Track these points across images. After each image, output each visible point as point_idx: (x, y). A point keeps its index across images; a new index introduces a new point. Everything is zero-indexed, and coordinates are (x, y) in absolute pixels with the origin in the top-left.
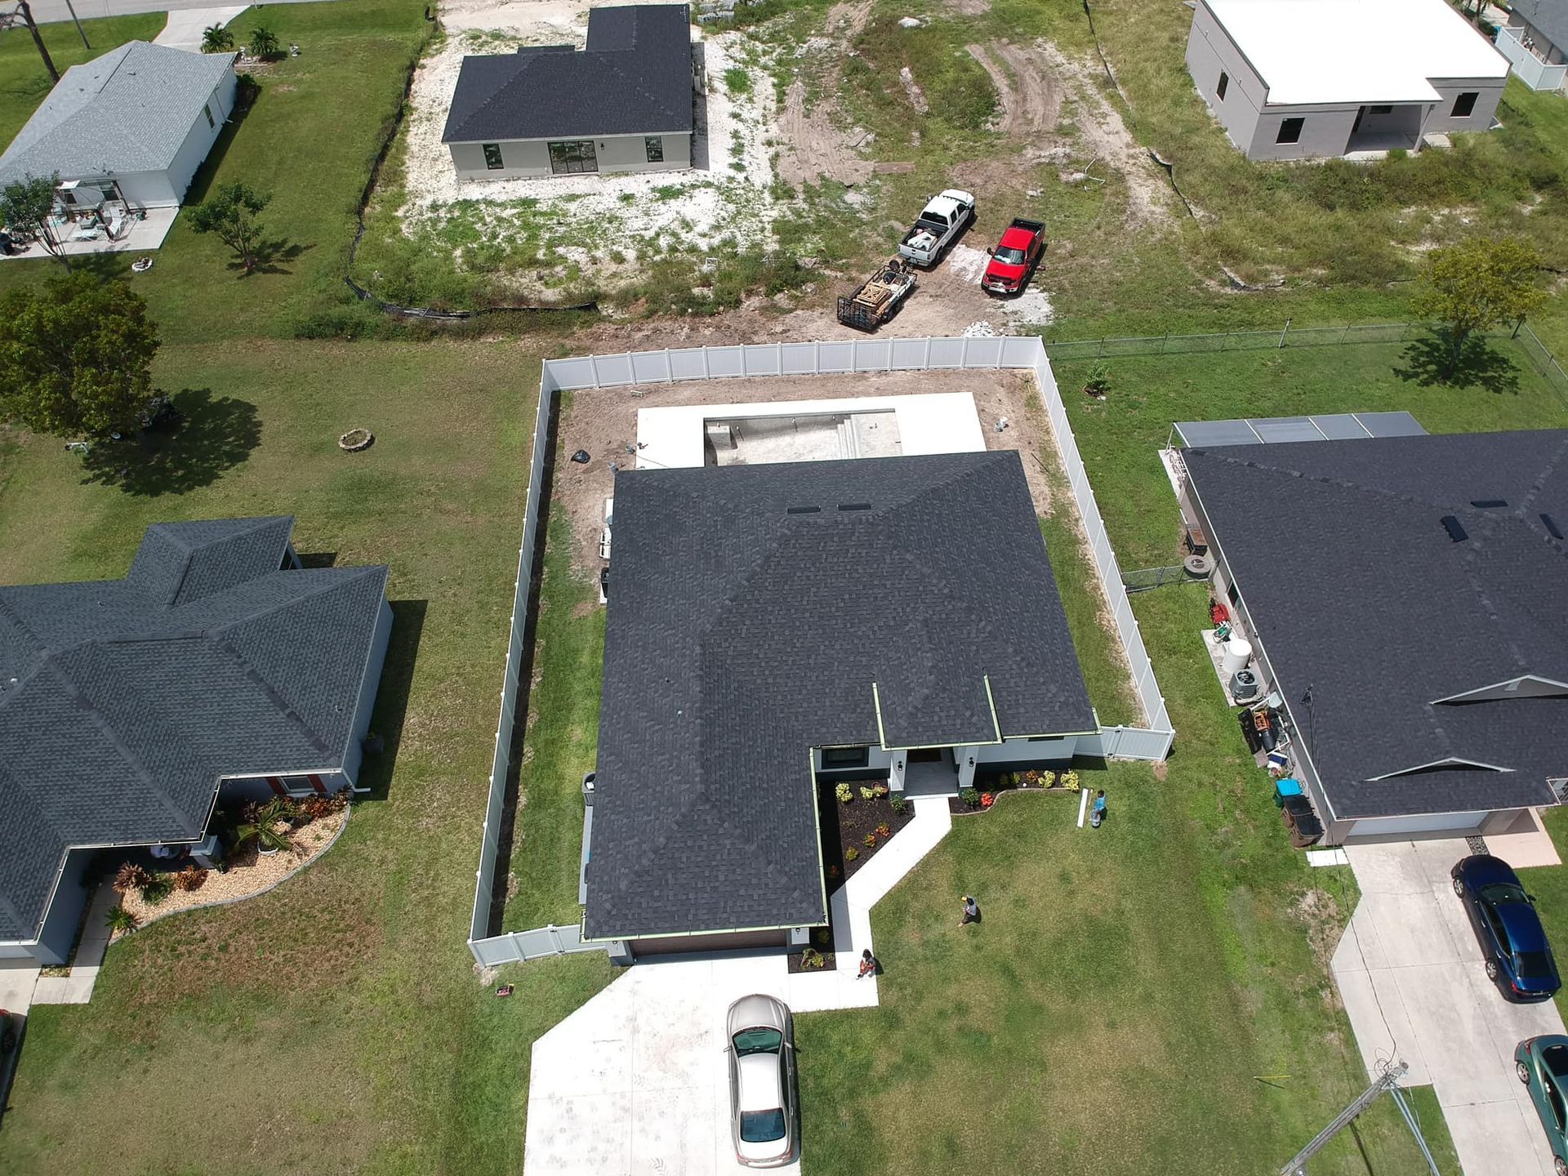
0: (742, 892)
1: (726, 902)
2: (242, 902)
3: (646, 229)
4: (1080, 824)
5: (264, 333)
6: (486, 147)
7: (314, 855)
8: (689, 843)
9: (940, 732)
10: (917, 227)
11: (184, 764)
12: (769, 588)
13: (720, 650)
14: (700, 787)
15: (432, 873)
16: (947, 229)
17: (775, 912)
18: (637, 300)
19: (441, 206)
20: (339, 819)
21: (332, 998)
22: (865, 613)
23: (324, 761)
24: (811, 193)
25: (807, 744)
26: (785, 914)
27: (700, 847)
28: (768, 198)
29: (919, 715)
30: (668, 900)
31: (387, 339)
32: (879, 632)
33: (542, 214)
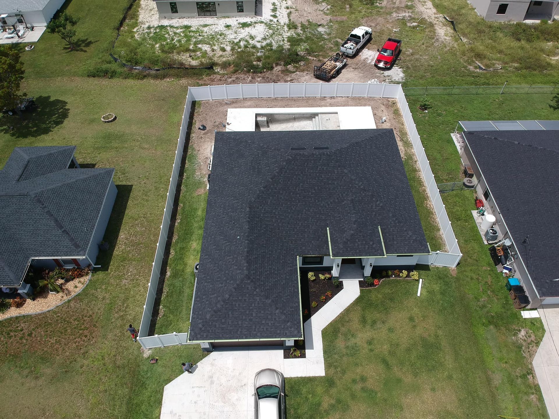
0: (263, 322)
1: (255, 326)
2: (40, 314)
3: (235, 39)
4: (419, 295)
5: (75, 74)
6: (171, 3)
7: (73, 294)
8: (240, 298)
9: (358, 251)
10: (348, 40)
11: (15, 251)
12: (281, 183)
13: (258, 210)
14: (246, 272)
15: (125, 305)
16: (360, 41)
17: (278, 332)
18: (230, 66)
19: (152, 28)
20: (86, 279)
21: (75, 361)
22: (324, 196)
23: (78, 253)
24: (303, 27)
25: (296, 254)
26: (283, 333)
27: (245, 300)
28: (286, 28)
29: (349, 243)
30: (229, 324)
31: (125, 78)
32: (330, 205)
33: (193, 32)
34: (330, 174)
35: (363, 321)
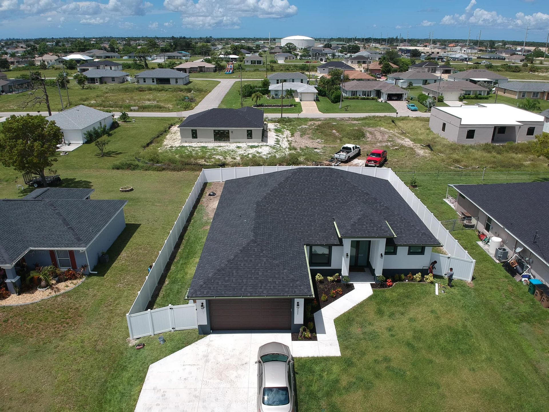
0: (270, 280)
1: (262, 284)
2: (21, 306)
3: (244, 154)
4: (437, 294)
6: (192, 130)
7: (62, 291)
8: (246, 259)
9: (367, 232)
10: (340, 151)
11: (16, 241)
13: (265, 208)
14: (252, 238)
15: (117, 302)
16: (351, 151)
17: (287, 290)
19: (174, 147)
20: (79, 282)
21: (50, 342)
22: (329, 198)
23: (79, 245)
24: (301, 149)
25: (303, 244)
26: (292, 291)
27: (251, 260)
28: (287, 150)
30: (232, 282)
32: (335, 204)
33: (208, 149)
34: (333, 182)
35: (380, 313)
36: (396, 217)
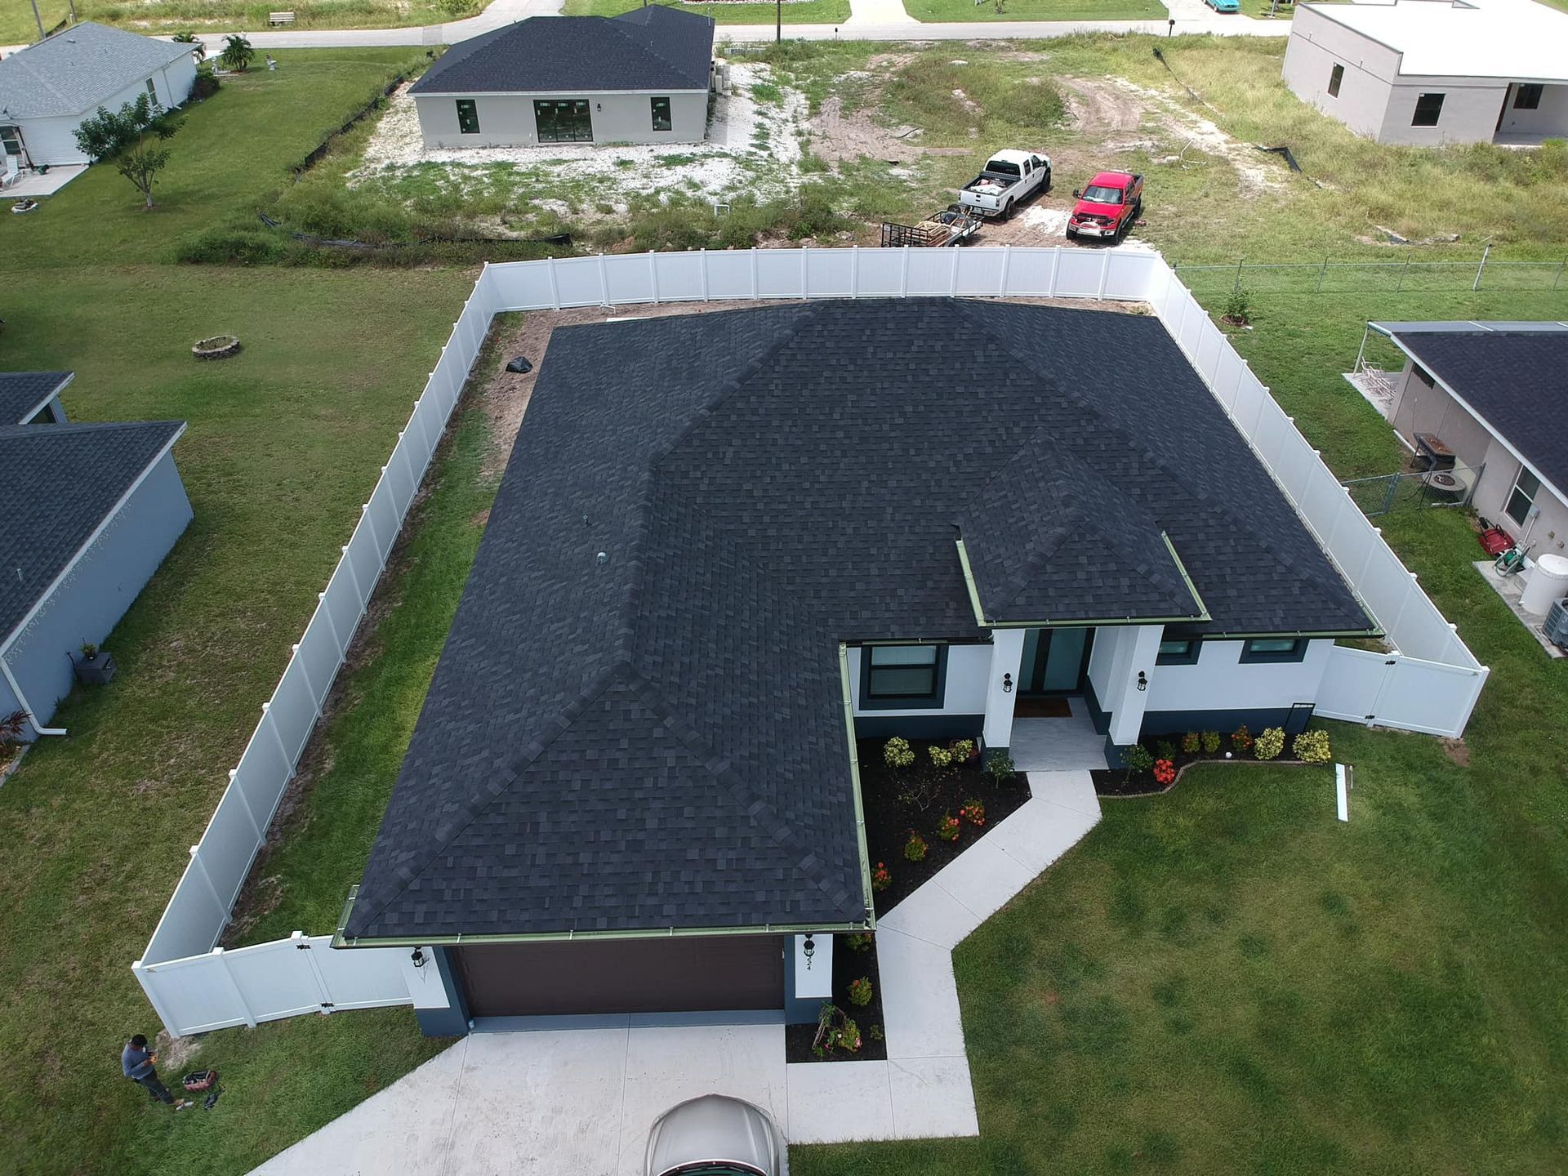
0: (693, 854)
1: (656, 874)
3: (643, 189)
4: (1343, 815)
5: (142, 259)
6: (460, 103)
8: (590, 754)
9: (1089, 599)
10: (981, 178)
13: (686, 482)
14: (622, 655)
15: (128, 866)
16: (1019, 179)
17: (761, 897)
18: (623, 239)
19: (399, 167)
22: (940, 433)
24: (844, 167)
25: (835, 636)
26: (783, 902)
27: (613, 762)
28: (795, 169)
29: (1049, 568)
30: (533, 865)
31: (295, 265)
32: (965, 463)
33: (518, 174)
34: (958, 365)
35: (1129, 911)
36: (1203, 516)
